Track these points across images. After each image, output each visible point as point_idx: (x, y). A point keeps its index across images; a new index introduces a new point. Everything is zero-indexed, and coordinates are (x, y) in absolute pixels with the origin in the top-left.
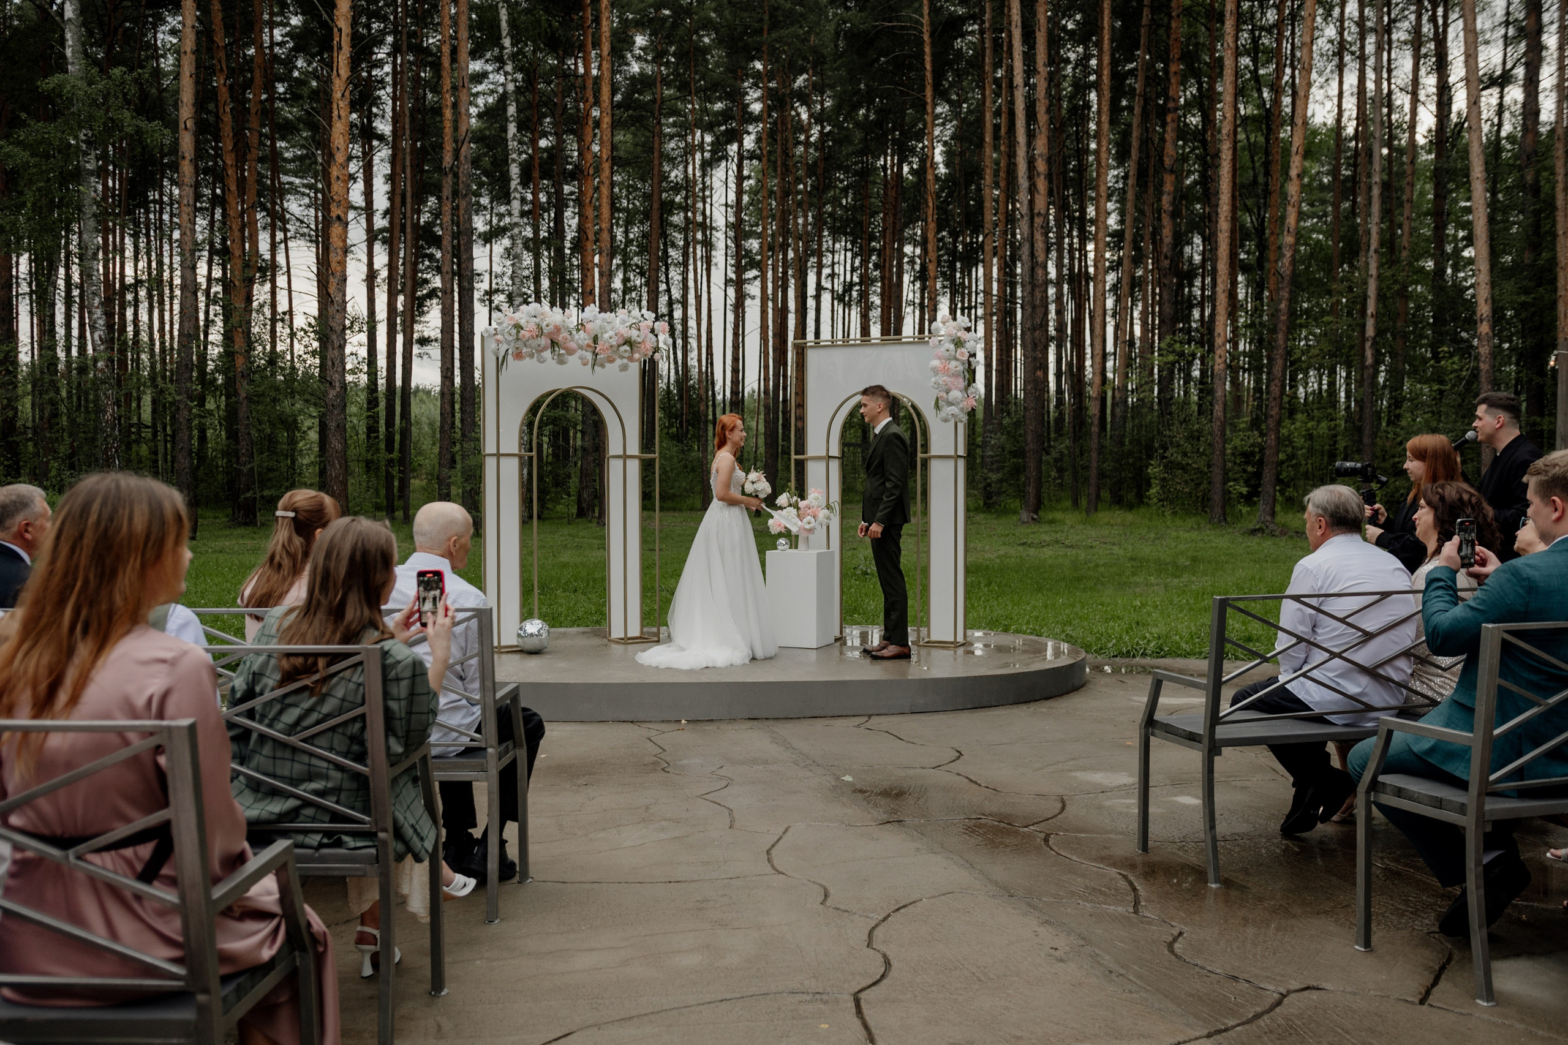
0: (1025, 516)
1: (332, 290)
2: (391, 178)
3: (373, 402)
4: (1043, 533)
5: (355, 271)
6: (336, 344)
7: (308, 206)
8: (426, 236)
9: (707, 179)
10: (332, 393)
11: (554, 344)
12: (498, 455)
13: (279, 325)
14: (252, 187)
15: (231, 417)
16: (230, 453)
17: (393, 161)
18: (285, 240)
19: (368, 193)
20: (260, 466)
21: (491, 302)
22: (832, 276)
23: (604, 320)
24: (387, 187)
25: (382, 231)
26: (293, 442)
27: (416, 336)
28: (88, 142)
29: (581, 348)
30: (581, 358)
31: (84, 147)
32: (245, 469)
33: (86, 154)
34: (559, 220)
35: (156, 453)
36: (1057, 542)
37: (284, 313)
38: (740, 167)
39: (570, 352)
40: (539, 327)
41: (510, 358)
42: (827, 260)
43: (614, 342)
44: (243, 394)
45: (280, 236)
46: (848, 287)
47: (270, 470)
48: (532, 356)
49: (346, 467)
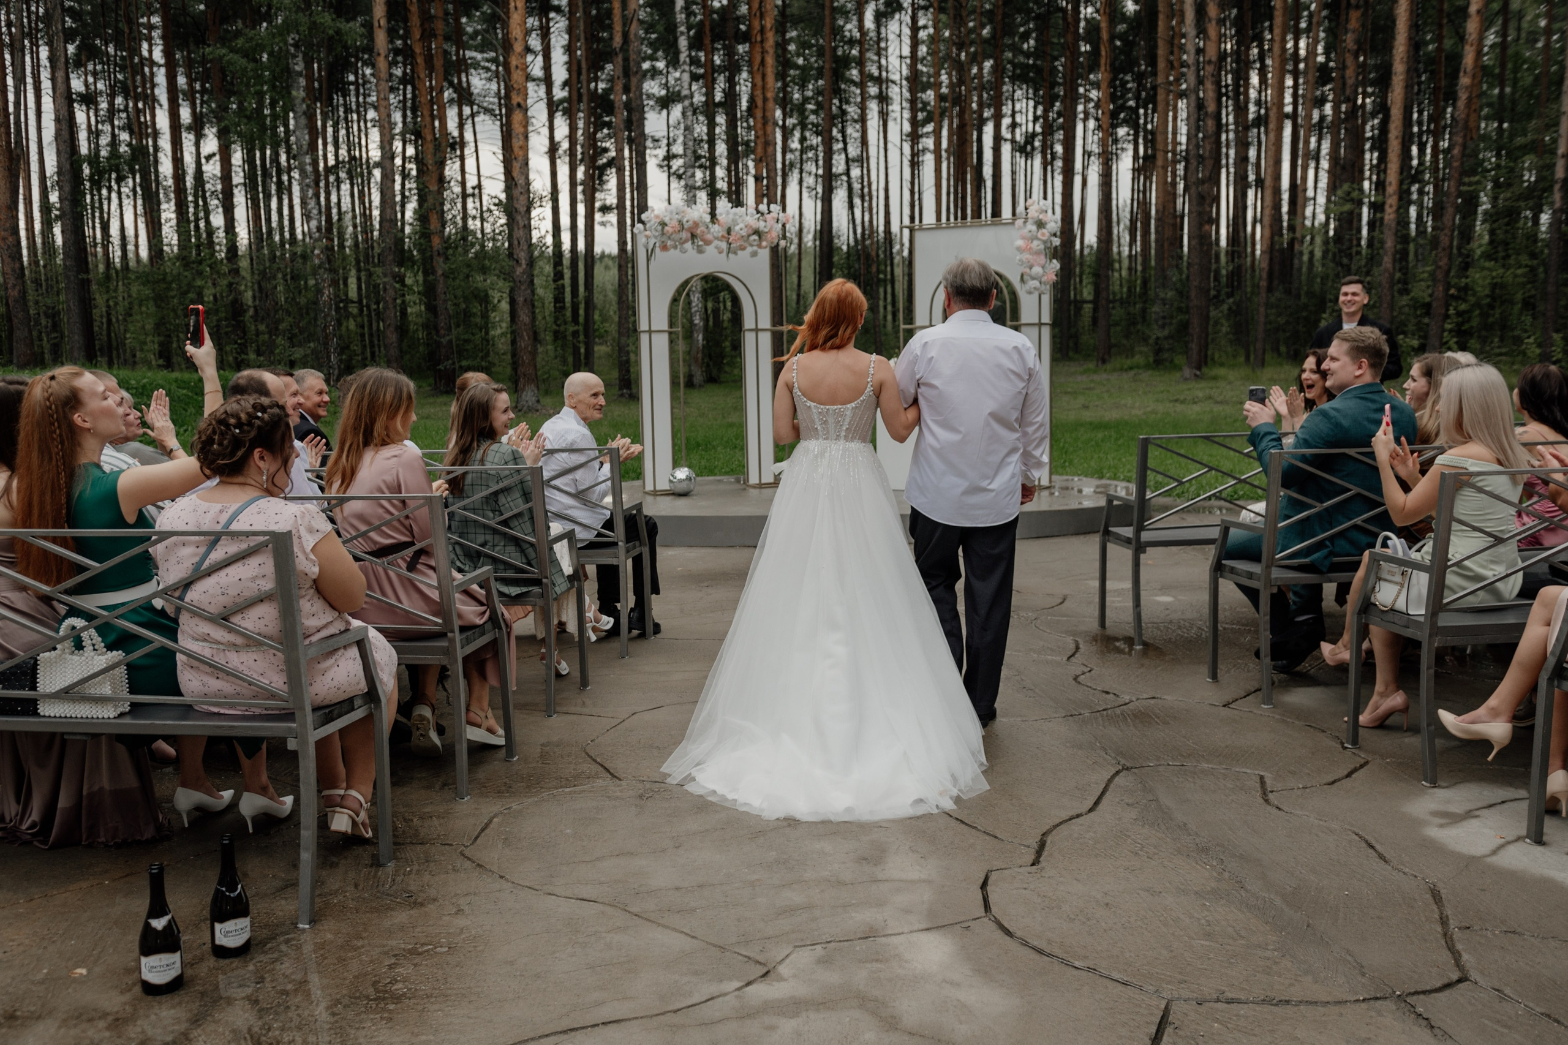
0: (1187, 372)
1: (516, 173)
2: (569, 49)
3: (558, 276)
4: (1199, 389)
5: (538, 143)
6: (521, 224)
7: (490, 80)
8: (601, 105)
9: (883, 30)
10: (519, 270)
11: (693, 236)
12: (650, 332)
13: (470, 200)
14: (438, 63)
15: (429, 292)
16: (430, 326)
17: (570, 30)
18: (473, 115)
19: (547, 67)
20: (458, 339)
21: (669, 167)
22: (1014, 125)
23: (735, 214)
24: (566, 58)
25: (562, 101)
26: (485, 316)
27: (597, 205)
28: (296, 46)
29: (717, 238)
30: (716, 247)
31: (292, 50)
32: (444, 341)
33: (295, 56)
34: (732, 82)
35: (362, 327)
36: (1210, 398)
37: (474, 188)
38: (914, 19)
39: (708, 243)
40: (680, 222)
41: (657, 250)
42: (1007, 109)
43: (743, 232)
44: (440, 272)
45: (467, 111)
46: (1030, 138)
47: (466, 341)
48: (675, 247)
49: (536, 338)
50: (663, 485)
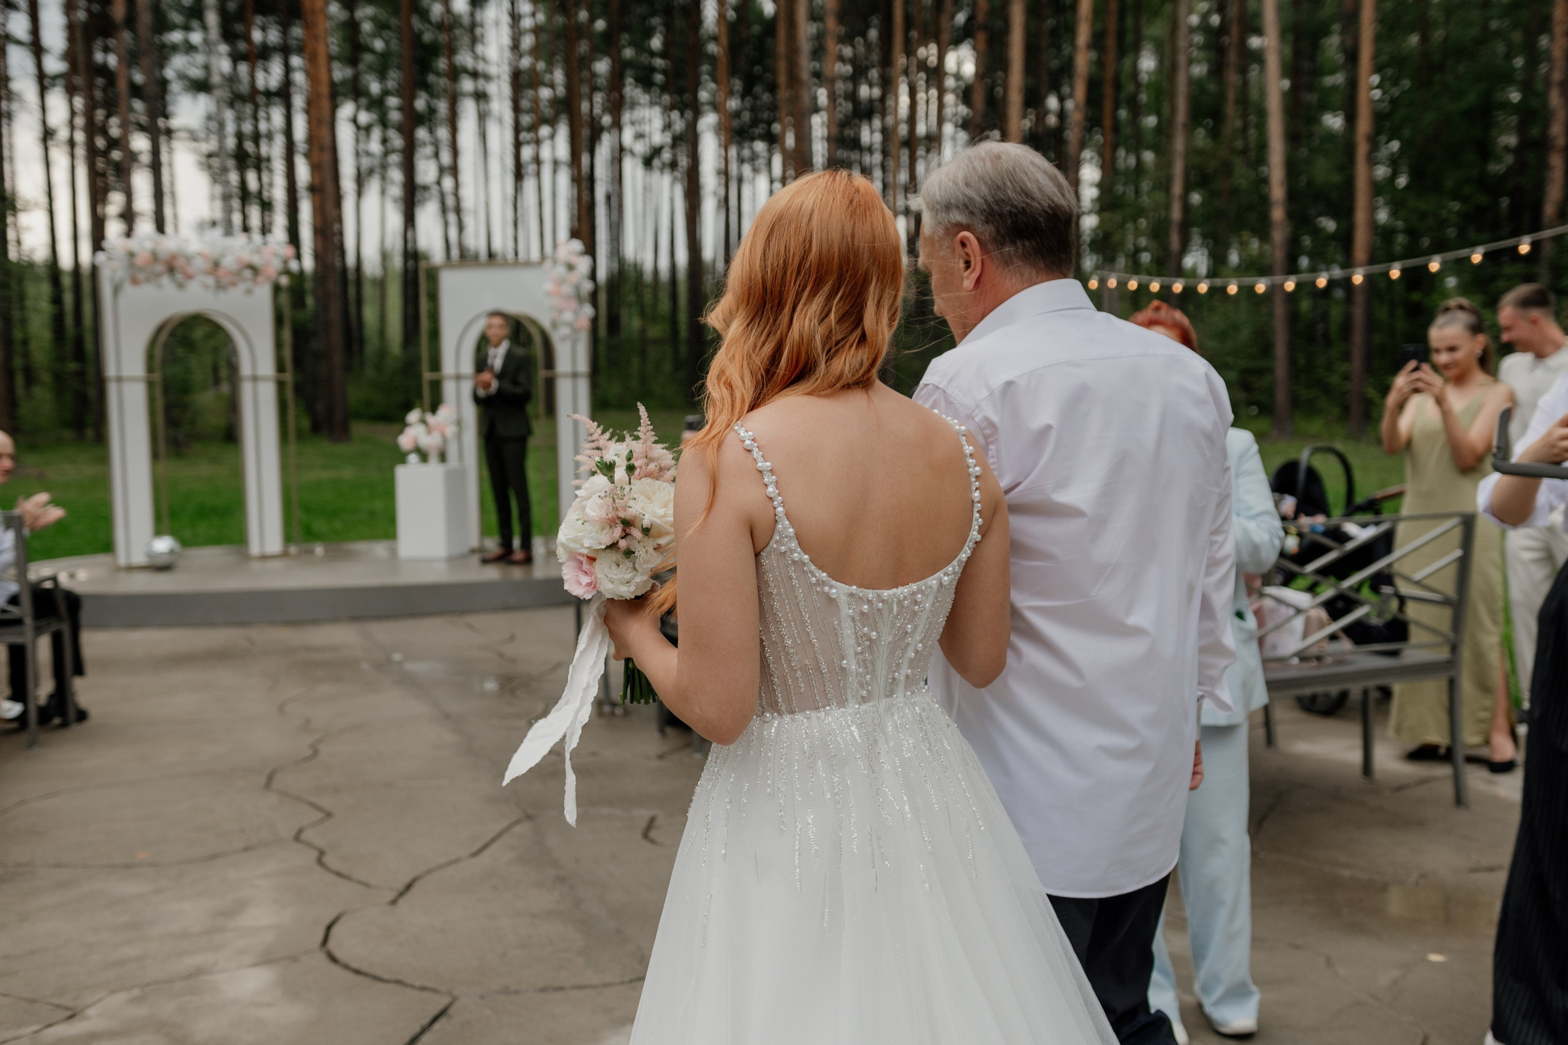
11: (171, 270)
12: (120, 380)
29: (201, 273)
30: (202, 283)
40: (154, 253)
41: (127, 284)
43: (235, 267)
48: (149, 281)
50: (139, 559)
